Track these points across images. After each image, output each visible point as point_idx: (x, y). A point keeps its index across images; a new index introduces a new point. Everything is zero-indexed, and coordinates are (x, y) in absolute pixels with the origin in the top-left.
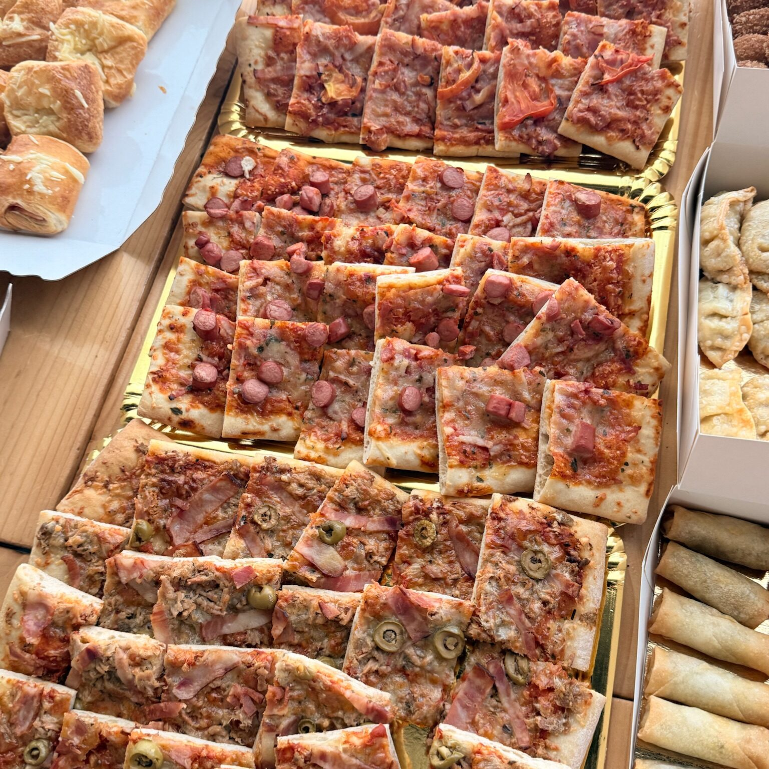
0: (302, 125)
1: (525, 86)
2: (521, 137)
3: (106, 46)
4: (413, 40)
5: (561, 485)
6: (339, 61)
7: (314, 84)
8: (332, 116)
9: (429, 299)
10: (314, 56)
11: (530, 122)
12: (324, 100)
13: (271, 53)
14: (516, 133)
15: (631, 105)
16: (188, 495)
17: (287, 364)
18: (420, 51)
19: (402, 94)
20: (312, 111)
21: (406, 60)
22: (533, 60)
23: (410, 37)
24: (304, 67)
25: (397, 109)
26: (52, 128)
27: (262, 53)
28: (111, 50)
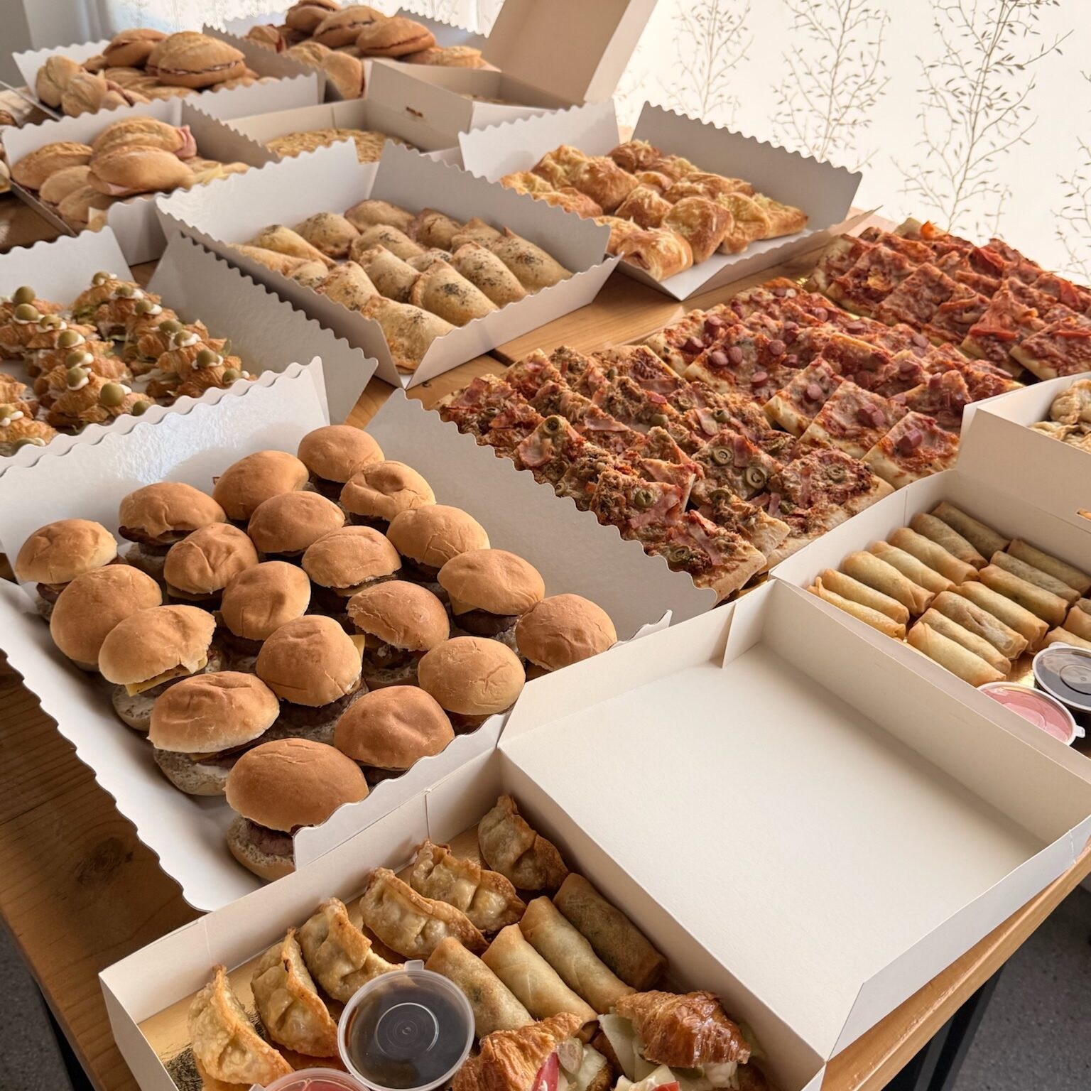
0: (840, 293)
1: (1001, 317)
2: (982, 344)
3: (744, 217)
4: (942, 276)
5: (880, 455)
6: (886, 270)
7: (861, 275)
8: (862, 297)
9: (861, 354)
10: (872, 263)
11: (992, 338)
12: (863, 284)
13: (846, 256)
14: (979, 341)
15: (1068, 353)
16: (647, 377)
17: (748, 359)
18: (944, 282)
19: (917, 301)
20: (851, 287)
21: (931, 284)
22: (1014, 307)
23: (940, 273)
24: (862, 263)
25: (908, 307)
26: (686, 234)
27: (839, 254)
28: (746, 221)
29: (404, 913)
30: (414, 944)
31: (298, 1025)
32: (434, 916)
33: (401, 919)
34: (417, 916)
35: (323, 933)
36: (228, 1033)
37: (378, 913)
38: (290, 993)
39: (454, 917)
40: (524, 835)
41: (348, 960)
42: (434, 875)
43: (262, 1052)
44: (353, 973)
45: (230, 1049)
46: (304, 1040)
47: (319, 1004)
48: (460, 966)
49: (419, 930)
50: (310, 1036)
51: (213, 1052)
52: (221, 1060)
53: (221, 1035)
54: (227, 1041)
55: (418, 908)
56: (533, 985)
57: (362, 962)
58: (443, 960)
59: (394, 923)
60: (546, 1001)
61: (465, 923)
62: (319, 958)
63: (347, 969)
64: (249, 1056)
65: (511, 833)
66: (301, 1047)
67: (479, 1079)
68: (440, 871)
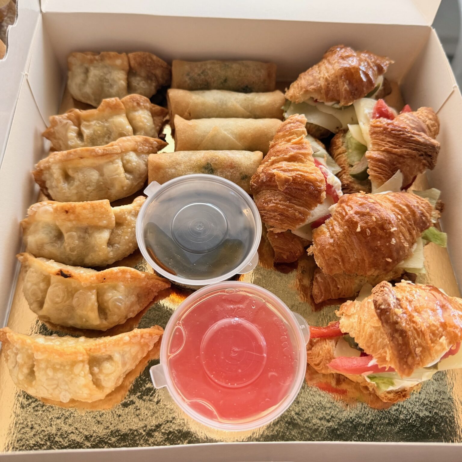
29: (99, 169)
30: (127, 182)
31: (119, 300)
32: (123, 152)
33: (102, 174)
34: (112, 162)
35: (54, 233)
36: (83, 361)
37: (77, 187)
38: (90, 288)
39: (137, 142)
40: (118, 62)
41: (100, 228)
42: (86, 132)
43: (125, 344)
44: (112, 233)
45: (96, 370)
46: (132, 305)
47: (123, 272)
48: (179, 164)
49: (122, 170)
50: (133, 298)
51: (85, 386)
52: (97, 383)
53: (78, 369)
54: (87, 367)
55: (108, 156)
56: (232, 133)
57: (113, 219)
58: (162, 171)
59: (98, 181)
60: (249, 135)
61: (146, 141)
62: (72, 250)
63: (105, 235)
64: (117, 357)
65: (105, 70)
66: (133, 311)
67: (290, 200)
68: (87, 127)
